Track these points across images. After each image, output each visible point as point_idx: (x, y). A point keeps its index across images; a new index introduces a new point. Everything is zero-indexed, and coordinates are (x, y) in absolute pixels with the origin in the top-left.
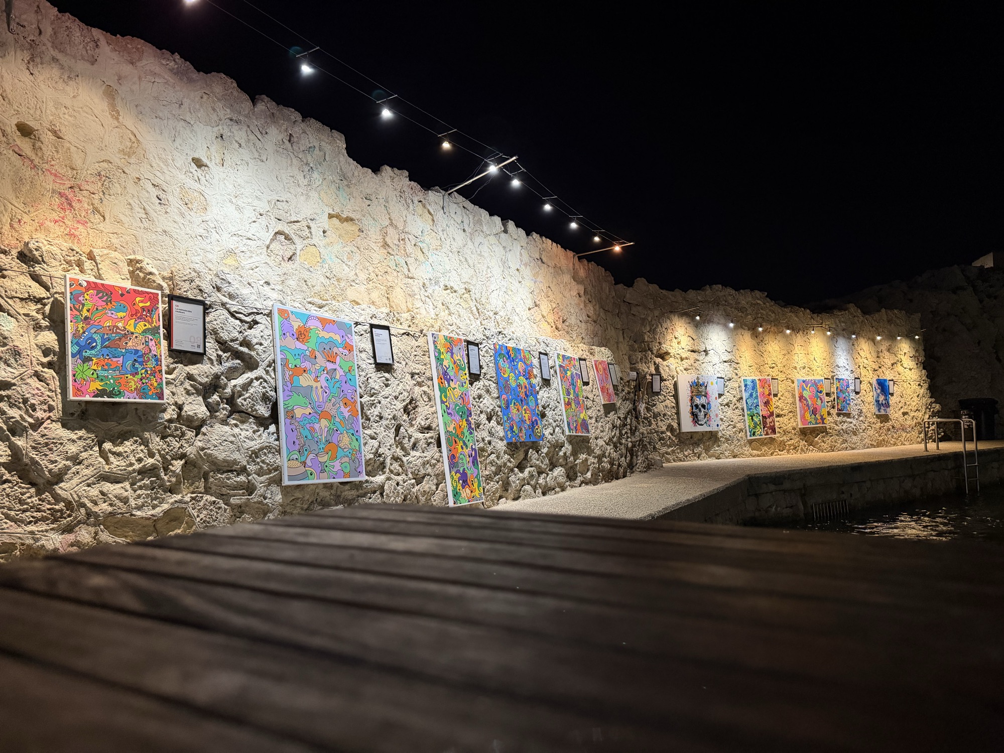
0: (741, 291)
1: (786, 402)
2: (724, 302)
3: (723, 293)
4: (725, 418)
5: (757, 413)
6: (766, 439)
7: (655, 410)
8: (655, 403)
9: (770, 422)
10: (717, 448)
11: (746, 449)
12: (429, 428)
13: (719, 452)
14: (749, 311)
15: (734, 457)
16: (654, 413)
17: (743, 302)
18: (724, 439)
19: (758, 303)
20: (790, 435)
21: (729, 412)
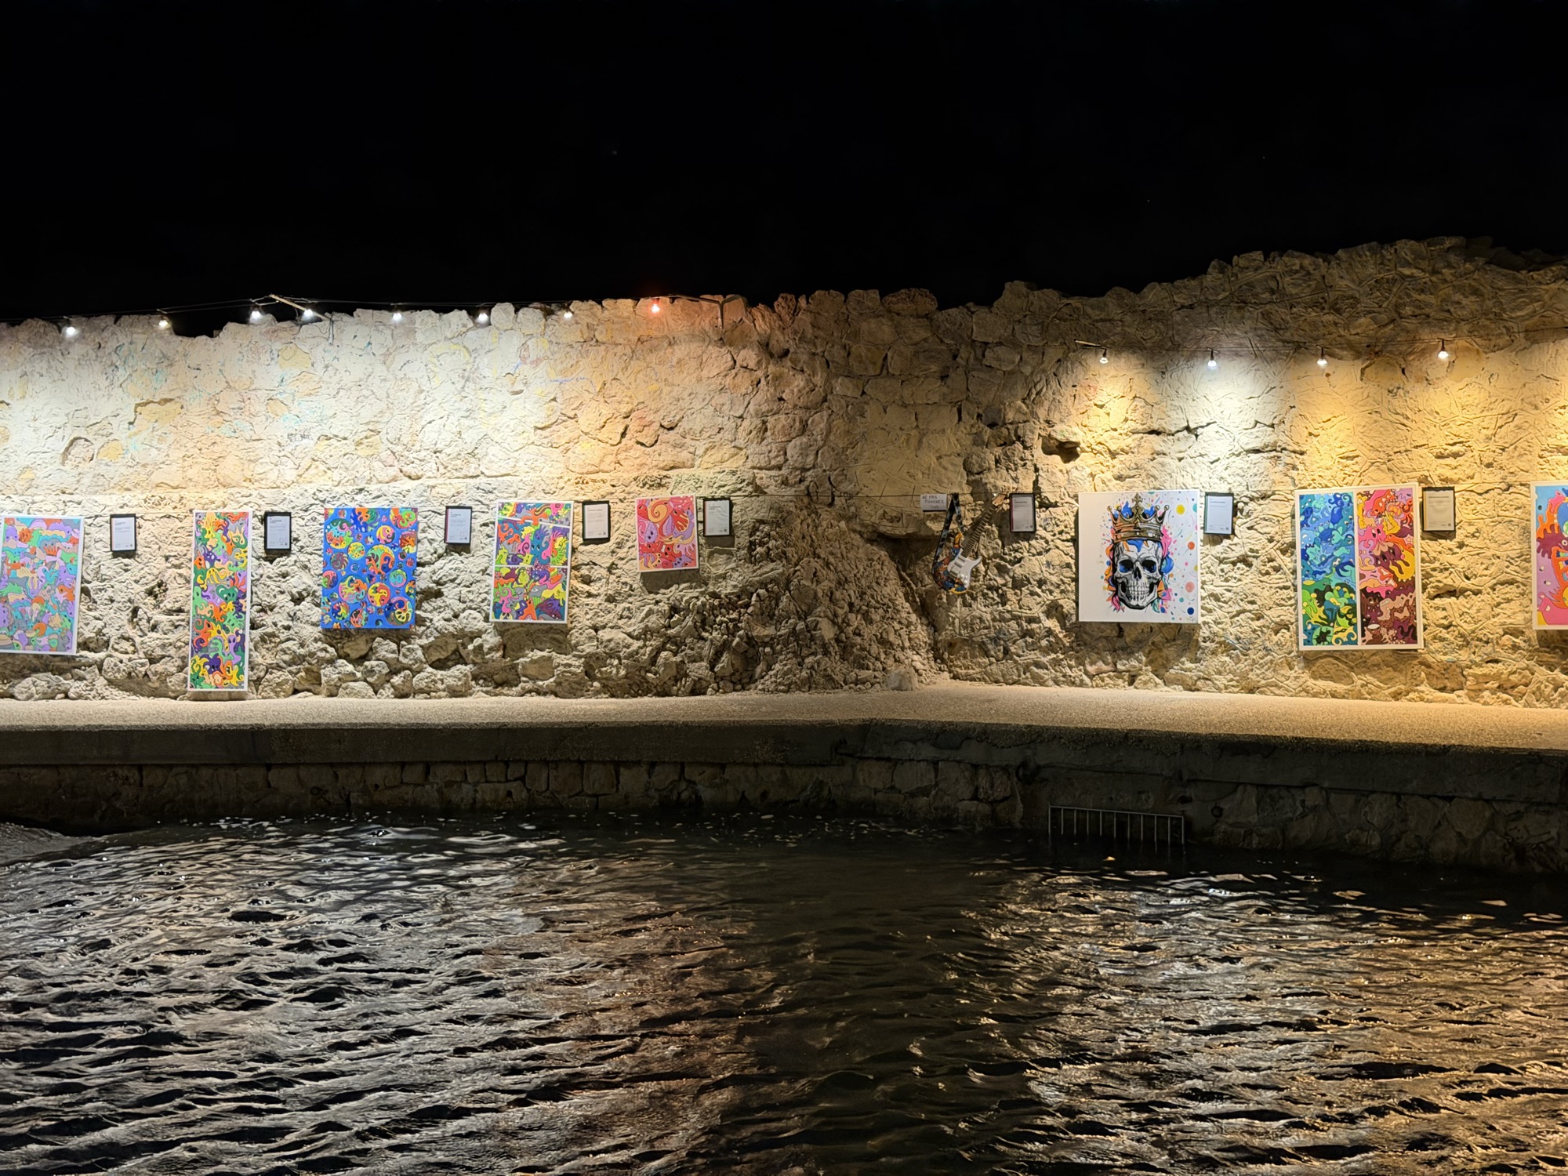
0: (1340, 253)
1: (1489, 553)
2: (1266, 296)
3: (1266, 272)
4: (1228, 595)
5: (1342, 585)
6: (1376, 653)
7: (1018, 570)
8: (1018, 555)
9: (1394, 610)
10: (1188, 665)
11: (1292, 674)
12: (180, 611)
13: (1195, 672)
14: (1366, 302)
15: (1251, 691)
16: (1013, 578)
17: (1343, 283)
18: (1214, 645)
19: (1404, 277)
20: (1489, 648)
21: (1247, 580)
